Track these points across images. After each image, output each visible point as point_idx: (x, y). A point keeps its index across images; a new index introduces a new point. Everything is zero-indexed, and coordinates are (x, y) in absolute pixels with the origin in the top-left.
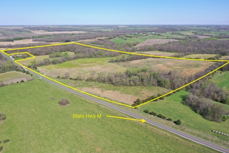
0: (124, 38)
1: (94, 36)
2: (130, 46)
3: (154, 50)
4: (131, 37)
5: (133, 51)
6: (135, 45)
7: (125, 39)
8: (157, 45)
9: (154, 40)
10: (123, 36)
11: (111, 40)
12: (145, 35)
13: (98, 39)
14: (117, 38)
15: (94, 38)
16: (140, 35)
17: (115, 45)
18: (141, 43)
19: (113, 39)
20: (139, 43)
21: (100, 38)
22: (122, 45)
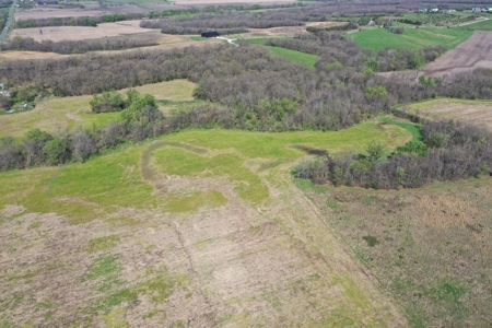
0: (396, 25)
2: (412, 65)
4: (418, 23)
5: (425, 92)
6: (432, 59)
7: (398, 32)
10: (391, 18)
11: (349, 32)
12: (464, 14)
13: (308, 29)
14: (370, 27)
15: (300, 25)
16: (447, 16)
17: (356, 58)
18: (454, 47)
19: (356, 31)
20: (444, 50)
21: (317, 24)
22: (383, 61)
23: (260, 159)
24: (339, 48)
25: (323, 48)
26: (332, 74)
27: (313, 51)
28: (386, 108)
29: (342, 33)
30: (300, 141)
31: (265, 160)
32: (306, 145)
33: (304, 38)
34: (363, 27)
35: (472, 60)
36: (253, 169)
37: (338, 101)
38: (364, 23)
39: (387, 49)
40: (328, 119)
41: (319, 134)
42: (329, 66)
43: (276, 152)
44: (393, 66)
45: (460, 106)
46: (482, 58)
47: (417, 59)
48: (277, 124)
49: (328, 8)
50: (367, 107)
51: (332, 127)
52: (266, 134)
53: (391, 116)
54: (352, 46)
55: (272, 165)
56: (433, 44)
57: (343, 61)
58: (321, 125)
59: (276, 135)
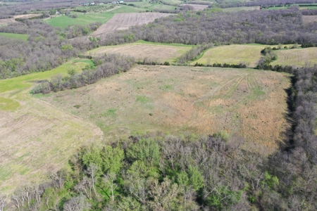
0: (73, 13)
1: (9, 12)
2: (85, 33)
3: (135, 41)
4: (84, 12)
5: (93, 45)
6: (95, 29)
7: (74, 17)
8: (137, 27)
9: (127, 15)
10: (69, 9)
11: (45, 19)
12: (108, 5)
13: (16, 20)
14: (57, 15)
15: (10, 17)
16: (100, 7)
17: (52, 33)
18: (105, 22)
19: (49, 18)
20: (101, 24)
21: (22, 16)
22: (68, 33)
23: (8, 92)
24: (40, 28)
25: (30, 30)
26: (40, 43)
27: (25, 32)
28: (75, 55)
29: (40, 20)
30: (31, 78)
31: (12, 91)
32: (34, 80)
33: (15, 25)
34: (53, 16)
35: (115, 28)
36: (6, 97)
37: (47, 55)
38: (53, 13)
39: (69, 26)
40: (44, 65)
41: (41, 74)
42: (37, 38)
43: (17, 86)
44: (74, 34)
45: (111, 49)
46: (119, 27)
47: (87, 30)
48: (12, 73)
49: (27, 6)
50: (64, 57)
51: (47, 69)
52: (7, 80)
53: (78, 58)
54: (48, 26)
55: (17, 92)
56: (94, 22)
57: (45, 36)
58: (40, 69)
59: (14, 79)
